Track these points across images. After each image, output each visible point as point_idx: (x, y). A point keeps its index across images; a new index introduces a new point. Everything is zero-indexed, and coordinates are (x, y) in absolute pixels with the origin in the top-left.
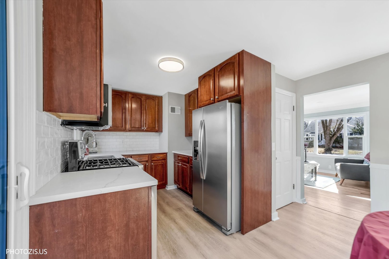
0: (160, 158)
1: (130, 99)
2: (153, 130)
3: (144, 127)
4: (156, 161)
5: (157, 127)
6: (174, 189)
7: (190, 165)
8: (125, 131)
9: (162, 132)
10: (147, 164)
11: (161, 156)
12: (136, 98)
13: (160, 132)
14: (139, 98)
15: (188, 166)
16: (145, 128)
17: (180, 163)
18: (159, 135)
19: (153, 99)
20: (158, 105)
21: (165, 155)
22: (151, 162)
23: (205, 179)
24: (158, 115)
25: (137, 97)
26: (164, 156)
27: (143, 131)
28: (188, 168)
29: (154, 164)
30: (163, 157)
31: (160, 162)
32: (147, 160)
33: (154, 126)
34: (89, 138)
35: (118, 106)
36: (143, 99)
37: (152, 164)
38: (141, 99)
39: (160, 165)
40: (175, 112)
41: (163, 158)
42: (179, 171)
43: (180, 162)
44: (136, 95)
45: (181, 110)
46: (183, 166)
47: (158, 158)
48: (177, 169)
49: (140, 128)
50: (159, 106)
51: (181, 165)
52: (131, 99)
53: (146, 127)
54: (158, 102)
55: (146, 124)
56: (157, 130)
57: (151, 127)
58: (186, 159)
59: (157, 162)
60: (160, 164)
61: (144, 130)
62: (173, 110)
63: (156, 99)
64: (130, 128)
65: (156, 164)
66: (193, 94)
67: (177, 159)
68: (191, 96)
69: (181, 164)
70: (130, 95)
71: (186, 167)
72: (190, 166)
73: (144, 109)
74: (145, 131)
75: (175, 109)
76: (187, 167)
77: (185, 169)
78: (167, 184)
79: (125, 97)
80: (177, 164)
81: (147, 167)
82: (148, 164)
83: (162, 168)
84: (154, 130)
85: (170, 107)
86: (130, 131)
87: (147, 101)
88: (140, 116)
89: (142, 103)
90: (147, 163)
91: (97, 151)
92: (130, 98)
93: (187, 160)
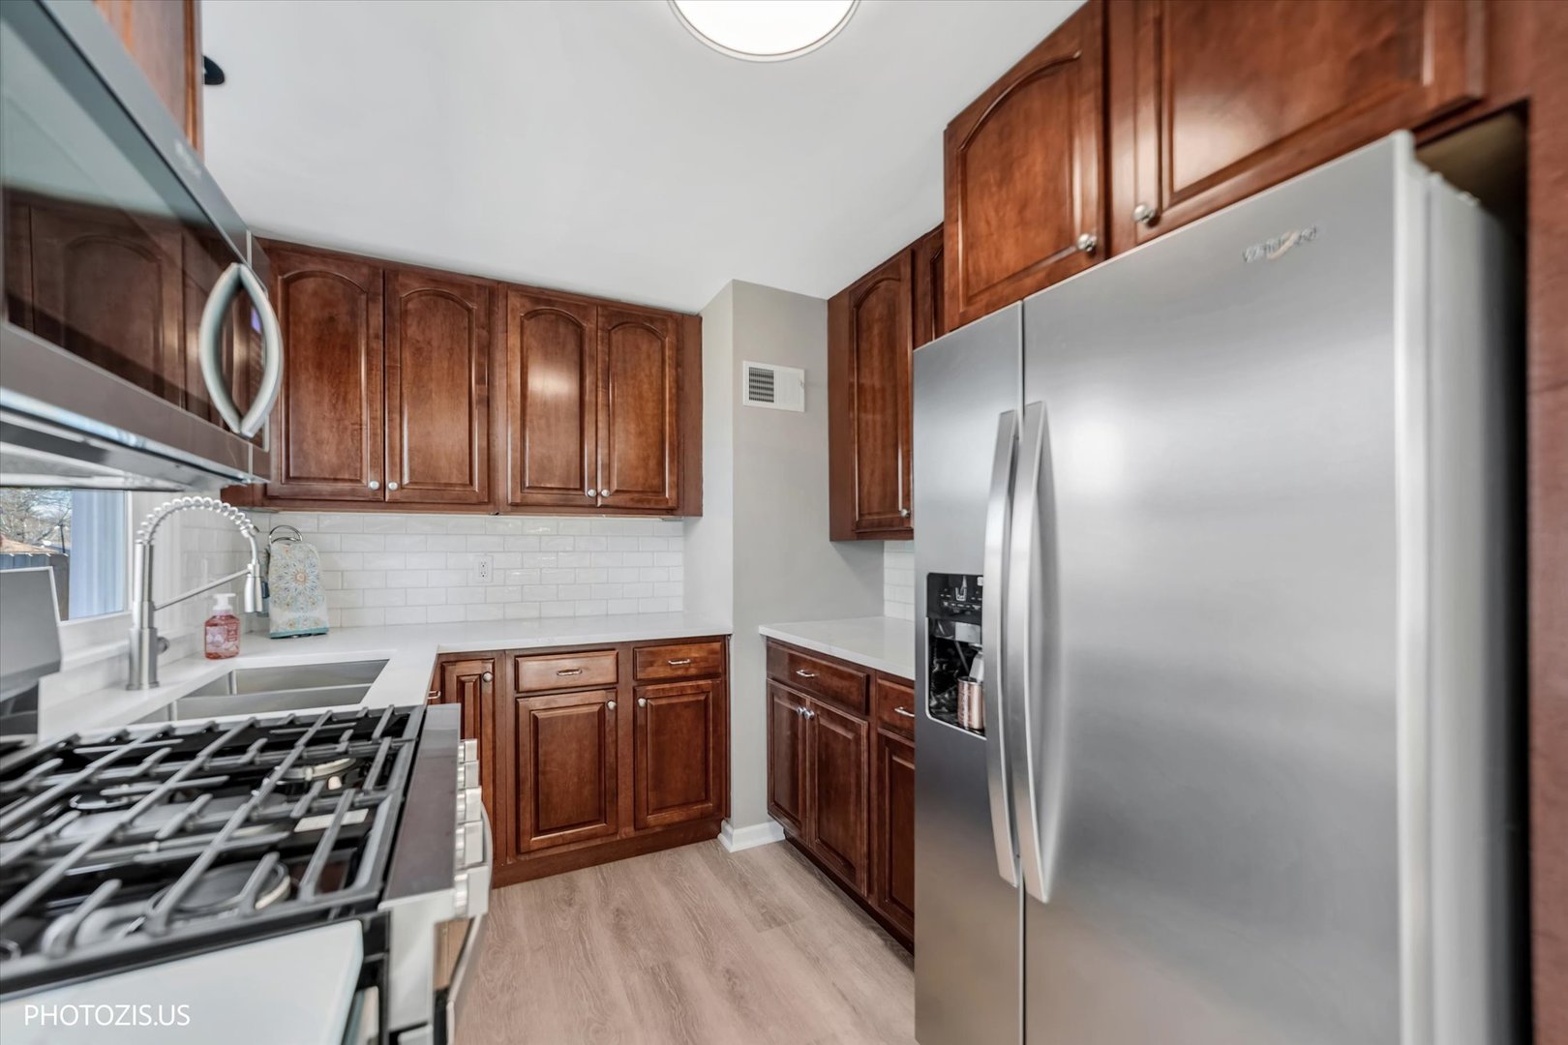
0: (687, 669)
1: (518, 320)
2: (649, 501)
3: (599, 488)
4: (667, 686)
5: (671, 487)
6: (767, 847)
7: (880, 730)
8: (491, 507)
9: (701, 515)
10: (611, 705)
11: (696, 652)
12: (553, 317)
13: (687, 515)
14: (569, 320)
15: (864, 733)
16: (605, 493)
17: (808, 703)
18: (687, 531)
19: (649, 330)
20: (678, 364)
21: (717, 646)
22: (634, 691)
23: (1044, 898)
24: (677, 421)
25: (559, 315)
26: (713, 652)
27: (592, 508)
28: (864, 741)
29: (653, 703)
30: (705, 659)
31: (689, 692)
32: (611, 678)
33: (656, 482)
34: (275, 548)
35: (445, 364)
36: (593, 326)
37: (642, 702)
38: (580, 326)
39: (687, 705)
40: (773, 401)
41: (702, 664)
42: (800, 748)
43: (808, 699)
44: (550, 301)
45: (807, 385)
46: (823, 722)
47: (678, 667)
48: (786, 732)
49: (576, 489)
50: (680, 370)
51: (812, 718)
52: (522, 323)
53: (608, 484)
54: (679, 349)
55: (608, 467)
56: (670, 504)
57: (640, 489)
58: (845, 683)
59: (671, 689)
60: (685, 699)
61: (599, 504)
62: (762, 385)
63: (667, 330)
64: (513, 493)
65: (664, 702)
66: (885, 283)
67: (784, 676)
68: (873, 299)
69: (815, 707)
70: (514, 301)
71: (850, 736)
72: (879, 735)
73: (600, 384)
74: (601, 507)
75: (776, 380)
76: (858, 739)
77: (838, 748)
78: (728, 815)
79: (490, 313)
80: (786, 704)
81: (612, 723)
82: (616, 708)
83: (701, 728)
84: (657, 502)
85: (746, 366)
86: (518, 507)
87: (617, 337)
88: (578, 423)
89: (587, 347)
90: (612, 695)
91: (328, 626)
92: (514, 318)
93: (853, 689)
